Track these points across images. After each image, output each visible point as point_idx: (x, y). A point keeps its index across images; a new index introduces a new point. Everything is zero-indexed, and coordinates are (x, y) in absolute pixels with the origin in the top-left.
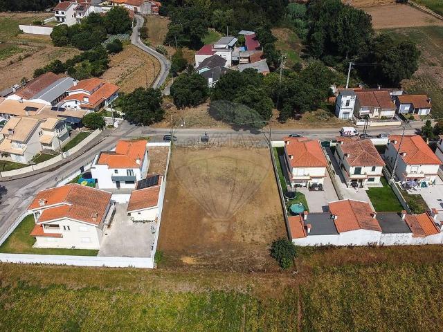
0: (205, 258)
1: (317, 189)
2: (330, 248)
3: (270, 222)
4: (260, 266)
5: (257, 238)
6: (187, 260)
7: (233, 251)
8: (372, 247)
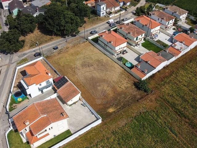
0: (117, 105)
1: (125, 52)
2: (153, 75)
3: (123, 76)
4: (139, 97)
5: (125, 85)
6: (111, 110)
7: (123, 96)
8: (164, 68)
